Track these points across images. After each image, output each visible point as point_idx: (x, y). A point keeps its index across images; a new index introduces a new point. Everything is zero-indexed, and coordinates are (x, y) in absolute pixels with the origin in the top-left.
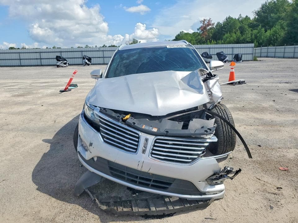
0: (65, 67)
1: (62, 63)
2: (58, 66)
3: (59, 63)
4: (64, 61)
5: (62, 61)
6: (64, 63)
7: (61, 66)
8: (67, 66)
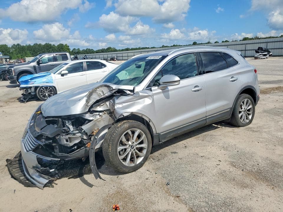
0: (264, 58)
1: (260, 54)
2: (256, 58)
3: (257, 55)
4: (263, 53)
5: (262, 53)
6: (263, 55)
7: (259, 58)
8: (266, 58)
